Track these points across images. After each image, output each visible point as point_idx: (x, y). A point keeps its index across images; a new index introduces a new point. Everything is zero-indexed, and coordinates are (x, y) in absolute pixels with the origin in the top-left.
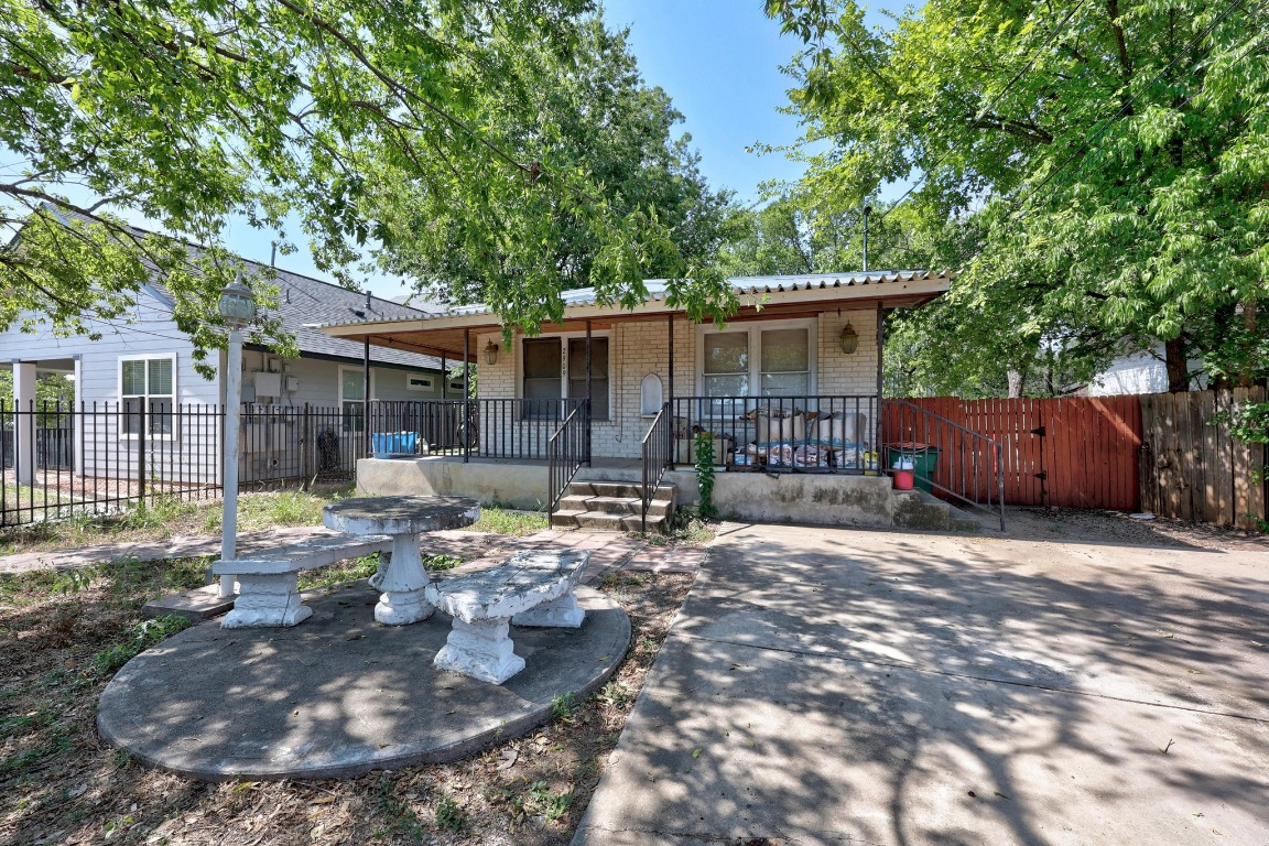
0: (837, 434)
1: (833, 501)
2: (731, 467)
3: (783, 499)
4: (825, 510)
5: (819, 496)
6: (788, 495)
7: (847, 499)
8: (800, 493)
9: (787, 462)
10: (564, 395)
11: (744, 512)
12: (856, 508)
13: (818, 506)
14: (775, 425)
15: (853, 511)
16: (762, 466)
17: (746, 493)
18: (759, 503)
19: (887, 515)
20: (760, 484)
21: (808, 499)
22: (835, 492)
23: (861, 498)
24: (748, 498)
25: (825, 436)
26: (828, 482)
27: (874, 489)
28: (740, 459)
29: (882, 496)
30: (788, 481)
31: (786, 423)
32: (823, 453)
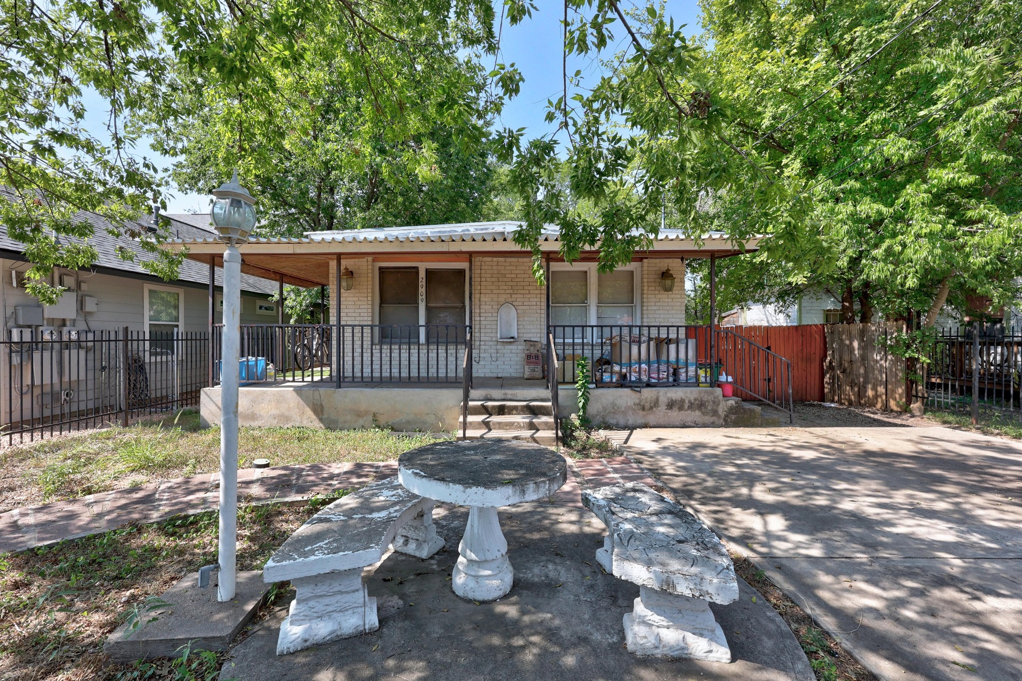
0: (682, 355)
1: (681, 408)
2: (600, 384)
3: (643, 409)
4: (675, 415)
5: (671, 405)
6: (647, 406)
7: (691, 406)
8: (656, 403)
9: (644, 378)
10: (422, 321)
11: (612, 421)
12: (698, 413)
13: (670, 413)
14: (635, 349)
15: (696, 415)
16: (623, 382)
17: (614, 405)
18: (624, 413)
19: (719, 416)
20: (625, 397)
21: (662, 407)
22: (682, 401)
23: (700, 405)
24: (615, 409)
25: (673, 357)
26: (676, 393)
27: (711, 398)
28: (606, 377)
29: (716, 403)
30: (648, 394)
31: (644, 347)
32: (671, 370)
